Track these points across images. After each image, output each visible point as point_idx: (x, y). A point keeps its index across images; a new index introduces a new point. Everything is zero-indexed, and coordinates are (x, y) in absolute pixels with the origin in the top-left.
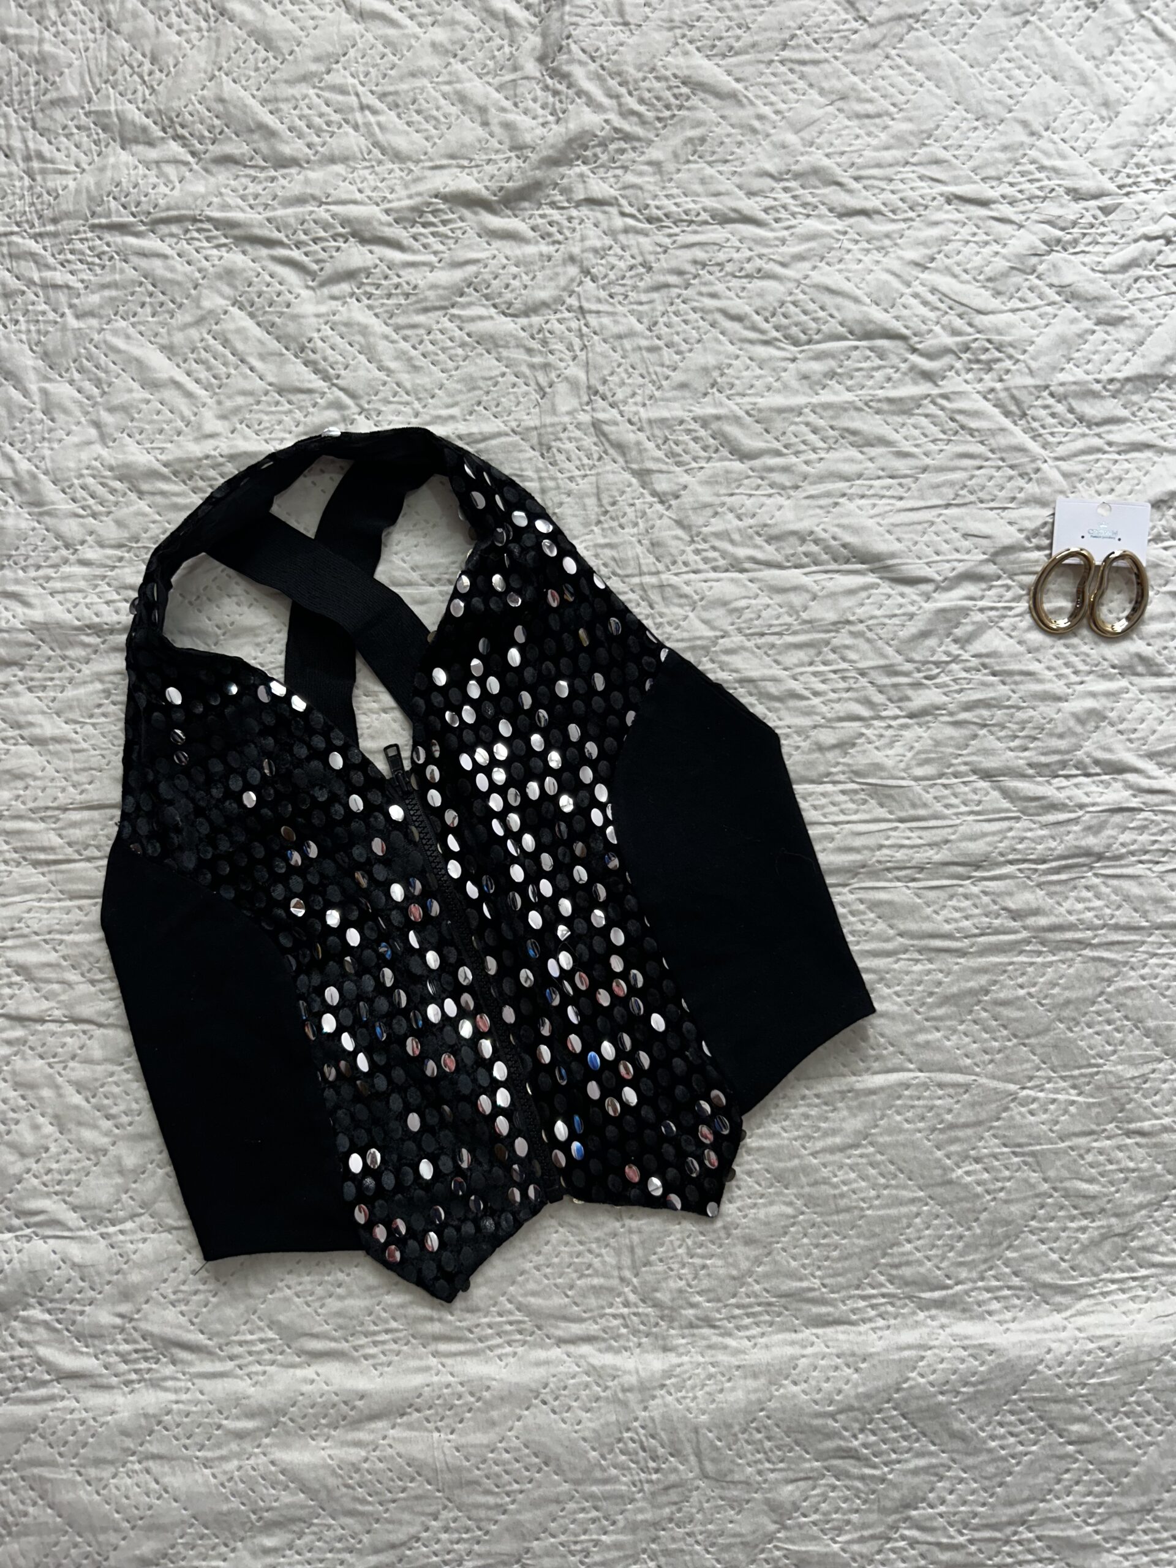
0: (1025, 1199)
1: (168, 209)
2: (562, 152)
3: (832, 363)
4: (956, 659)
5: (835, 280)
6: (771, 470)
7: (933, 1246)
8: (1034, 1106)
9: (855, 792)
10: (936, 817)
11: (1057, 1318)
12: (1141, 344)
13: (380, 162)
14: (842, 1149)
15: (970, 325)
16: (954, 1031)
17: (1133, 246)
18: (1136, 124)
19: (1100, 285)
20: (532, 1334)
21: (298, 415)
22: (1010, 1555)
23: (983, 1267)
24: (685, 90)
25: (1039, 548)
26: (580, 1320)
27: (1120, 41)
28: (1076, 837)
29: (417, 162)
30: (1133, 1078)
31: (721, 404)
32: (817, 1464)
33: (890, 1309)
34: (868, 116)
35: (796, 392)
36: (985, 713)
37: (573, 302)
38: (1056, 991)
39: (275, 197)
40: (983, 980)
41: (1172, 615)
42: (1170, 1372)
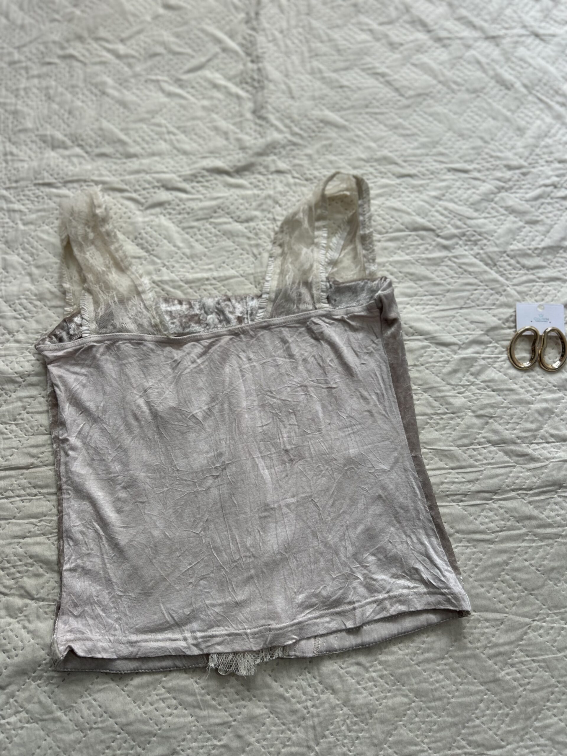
0: (542, 689)
1: (73, 176)
2: (264, 150)
3: (398, 242)
4: (473, 384)
5: (398, 205)
7: (492, 721)
8: (541, 631)
10: (471, 466)
12: (548, 232)
13: (176, 156)
15: (465, 224)
16: (492, 587)
17: (539, 189)
18: (534, 137)
19: (526, 206)
24: (321, 125)
25: (510, 328)
28: (546, 476)
29: (194, 155)
34: (408, 135)
36: (491, 411)
37: (270, 216)
38: (546, 562)
39: (125, 171)
40: (504, 557)
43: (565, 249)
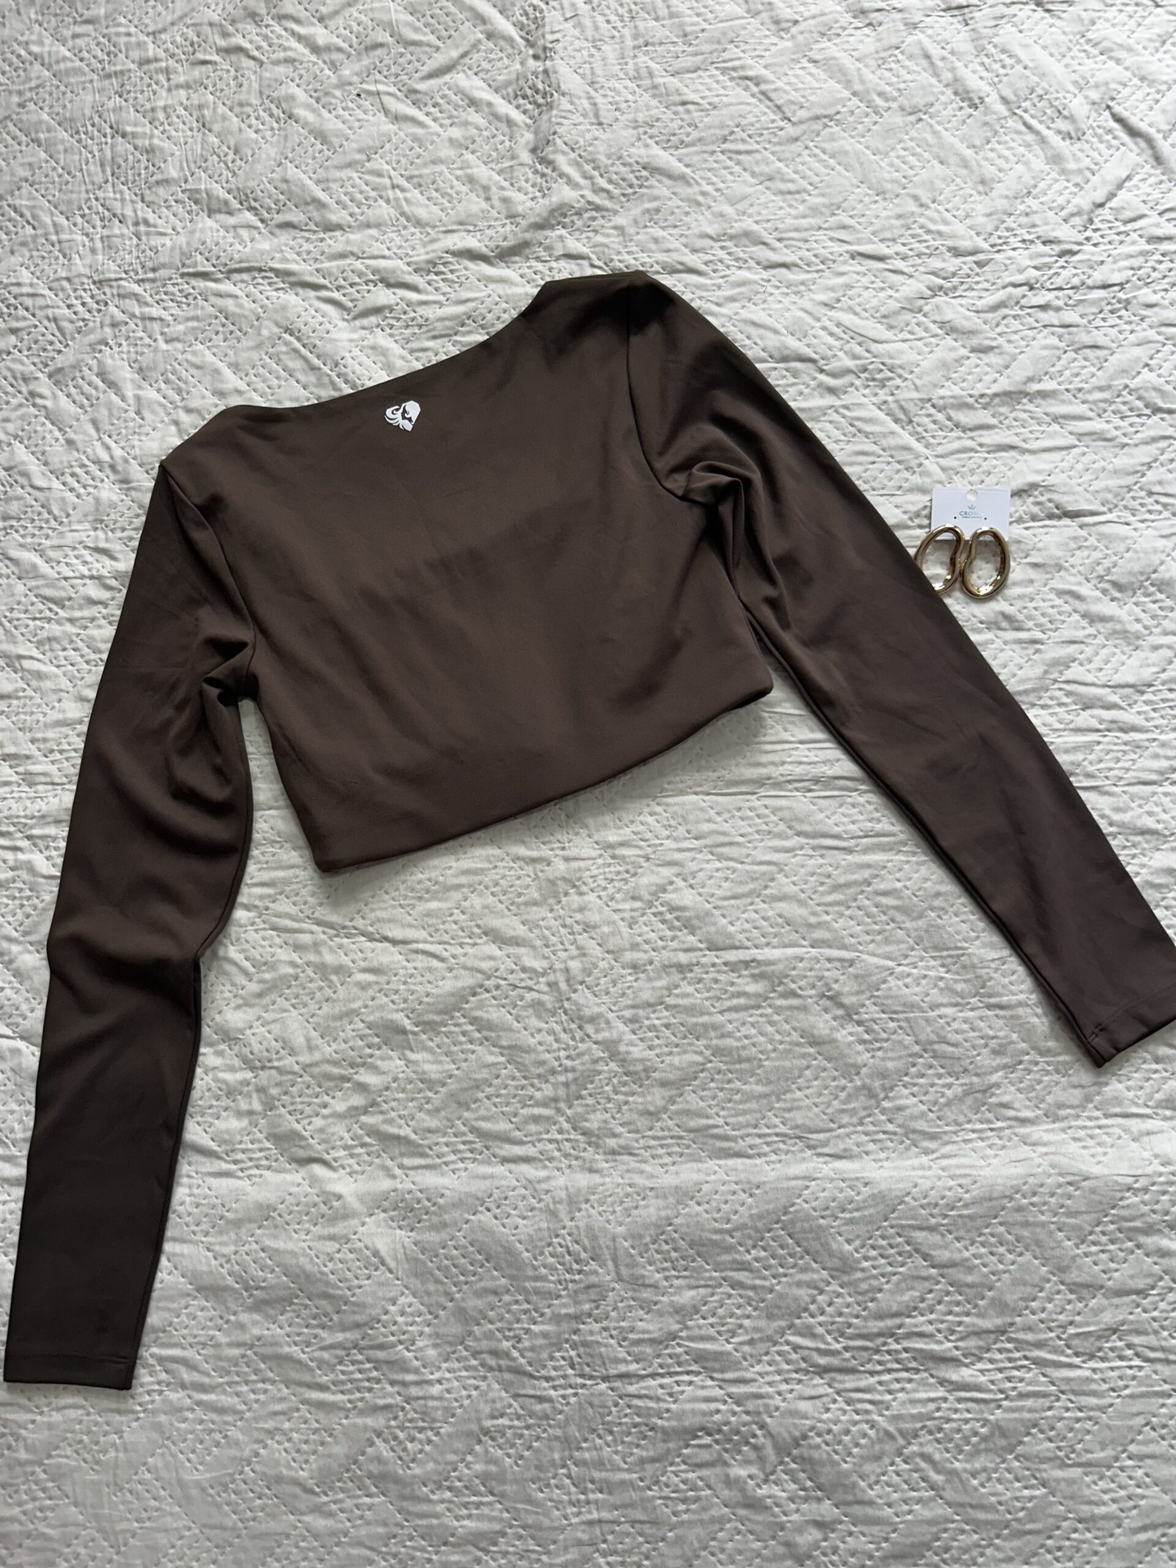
0: (900, 1058)
1: (241, 262)
2: (546, 219)
5: (760, 316)
7: (820, 1095)
8: (908, 980)
11: (925, 1160)
12: (1007, 367)
13: (405, 228)
14: (745, 1008)
15: (868, 351)
16: (842, 915)
17: (1002, 292)
18: (1007, 197)
19: (976, 322)
20: (481, 1153)
22: (880, 1363)
23: (863, 1113)
24: (644, 173)
25: (921, 527)
26: (520, 1143)
27: (996, 133)
29: (434, 227)
30: (993, 960)
32: (714, 1274)
33: (782, 1146)
34: (790, 193)
38: (928, 884)
39: (323, 253)
40: (866, 874)
41: (1032, 581)
42: (1020, 1209)
43: (1031, 396)
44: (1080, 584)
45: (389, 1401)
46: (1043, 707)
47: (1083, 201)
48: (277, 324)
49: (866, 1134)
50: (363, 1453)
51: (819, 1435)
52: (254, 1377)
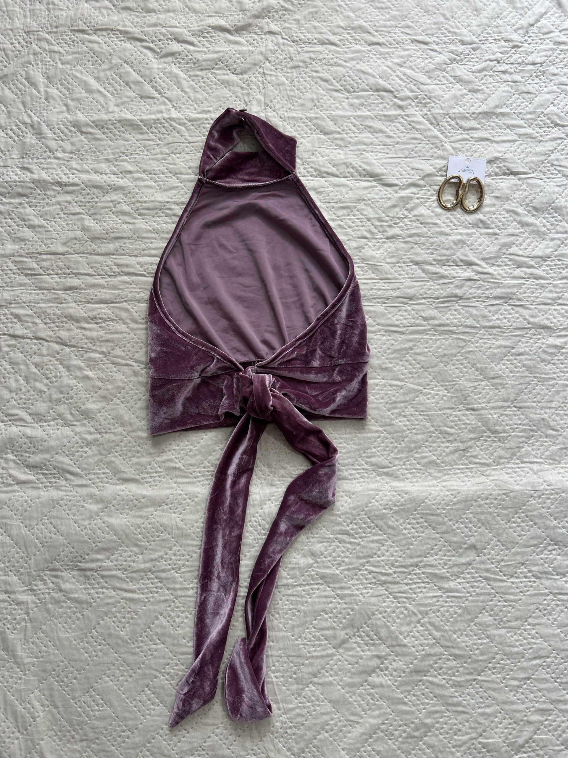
0: (424, 433)
1: (102, 25)
2: (260, 13)
3: (363, 100)
4: (406, 217)
5: (366, 68)
6: (336, 139)
7: (385, 450)
8: (429, 396)
9: (363, 267)
10: (395, 279)
11: (435, 482)
12: (486, 100)
13: (188, 13)
15: (419, 89)
16: (398, 364)
17: (484, 63)
18: (487, 18)
19: (472, 77)
21: (148, 107)
22: (411, 579)
23: (405, 460)
25: (442, 176)
28: (451, 290)
29: (202, 14)
30: (471, 387)
31: (317, 113)
32: (331, 536)
33: (366, 475)
35: (347, 111)
36: (417, 239)
37: (261, 70)
38: (440, 350)
39: (145, 23)
40: (410, 344)
41: (494, 205)
42: (480, 506)
43: (497, 115)
44: (517, 207)
45: (167, 597)
46: (498, 266)
47: (524, 22)
48: (120, 58)
49: (407, 469)
50: (153, 623)
51: (380, 613)
52: (97, 586)
